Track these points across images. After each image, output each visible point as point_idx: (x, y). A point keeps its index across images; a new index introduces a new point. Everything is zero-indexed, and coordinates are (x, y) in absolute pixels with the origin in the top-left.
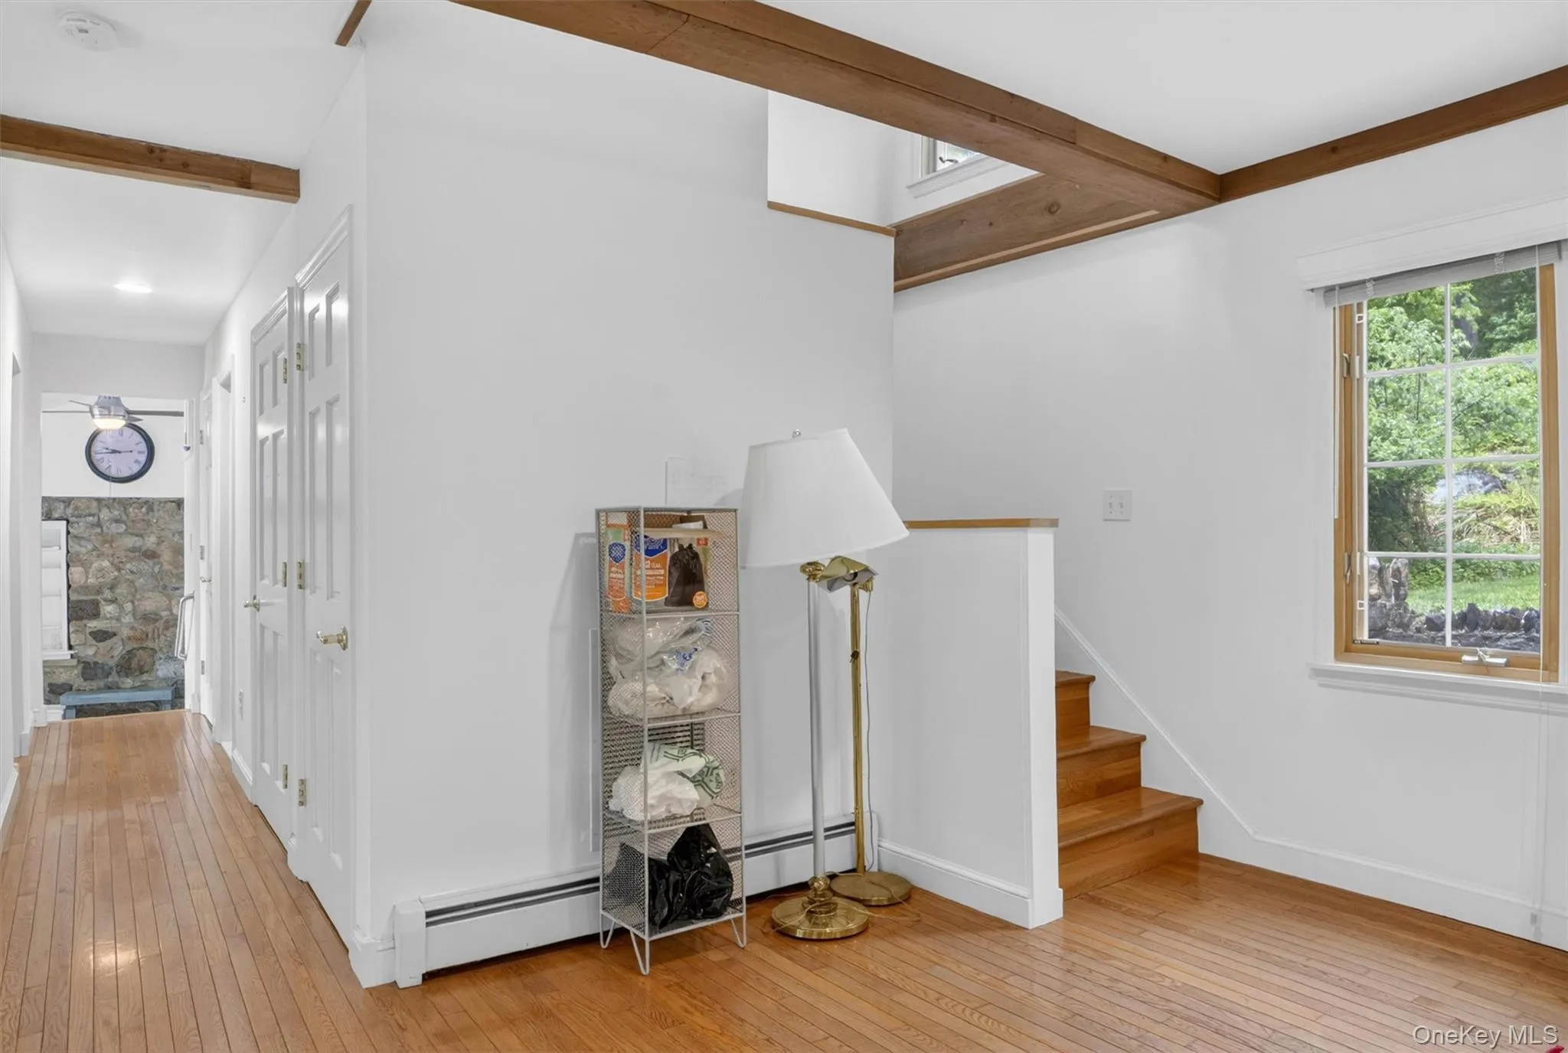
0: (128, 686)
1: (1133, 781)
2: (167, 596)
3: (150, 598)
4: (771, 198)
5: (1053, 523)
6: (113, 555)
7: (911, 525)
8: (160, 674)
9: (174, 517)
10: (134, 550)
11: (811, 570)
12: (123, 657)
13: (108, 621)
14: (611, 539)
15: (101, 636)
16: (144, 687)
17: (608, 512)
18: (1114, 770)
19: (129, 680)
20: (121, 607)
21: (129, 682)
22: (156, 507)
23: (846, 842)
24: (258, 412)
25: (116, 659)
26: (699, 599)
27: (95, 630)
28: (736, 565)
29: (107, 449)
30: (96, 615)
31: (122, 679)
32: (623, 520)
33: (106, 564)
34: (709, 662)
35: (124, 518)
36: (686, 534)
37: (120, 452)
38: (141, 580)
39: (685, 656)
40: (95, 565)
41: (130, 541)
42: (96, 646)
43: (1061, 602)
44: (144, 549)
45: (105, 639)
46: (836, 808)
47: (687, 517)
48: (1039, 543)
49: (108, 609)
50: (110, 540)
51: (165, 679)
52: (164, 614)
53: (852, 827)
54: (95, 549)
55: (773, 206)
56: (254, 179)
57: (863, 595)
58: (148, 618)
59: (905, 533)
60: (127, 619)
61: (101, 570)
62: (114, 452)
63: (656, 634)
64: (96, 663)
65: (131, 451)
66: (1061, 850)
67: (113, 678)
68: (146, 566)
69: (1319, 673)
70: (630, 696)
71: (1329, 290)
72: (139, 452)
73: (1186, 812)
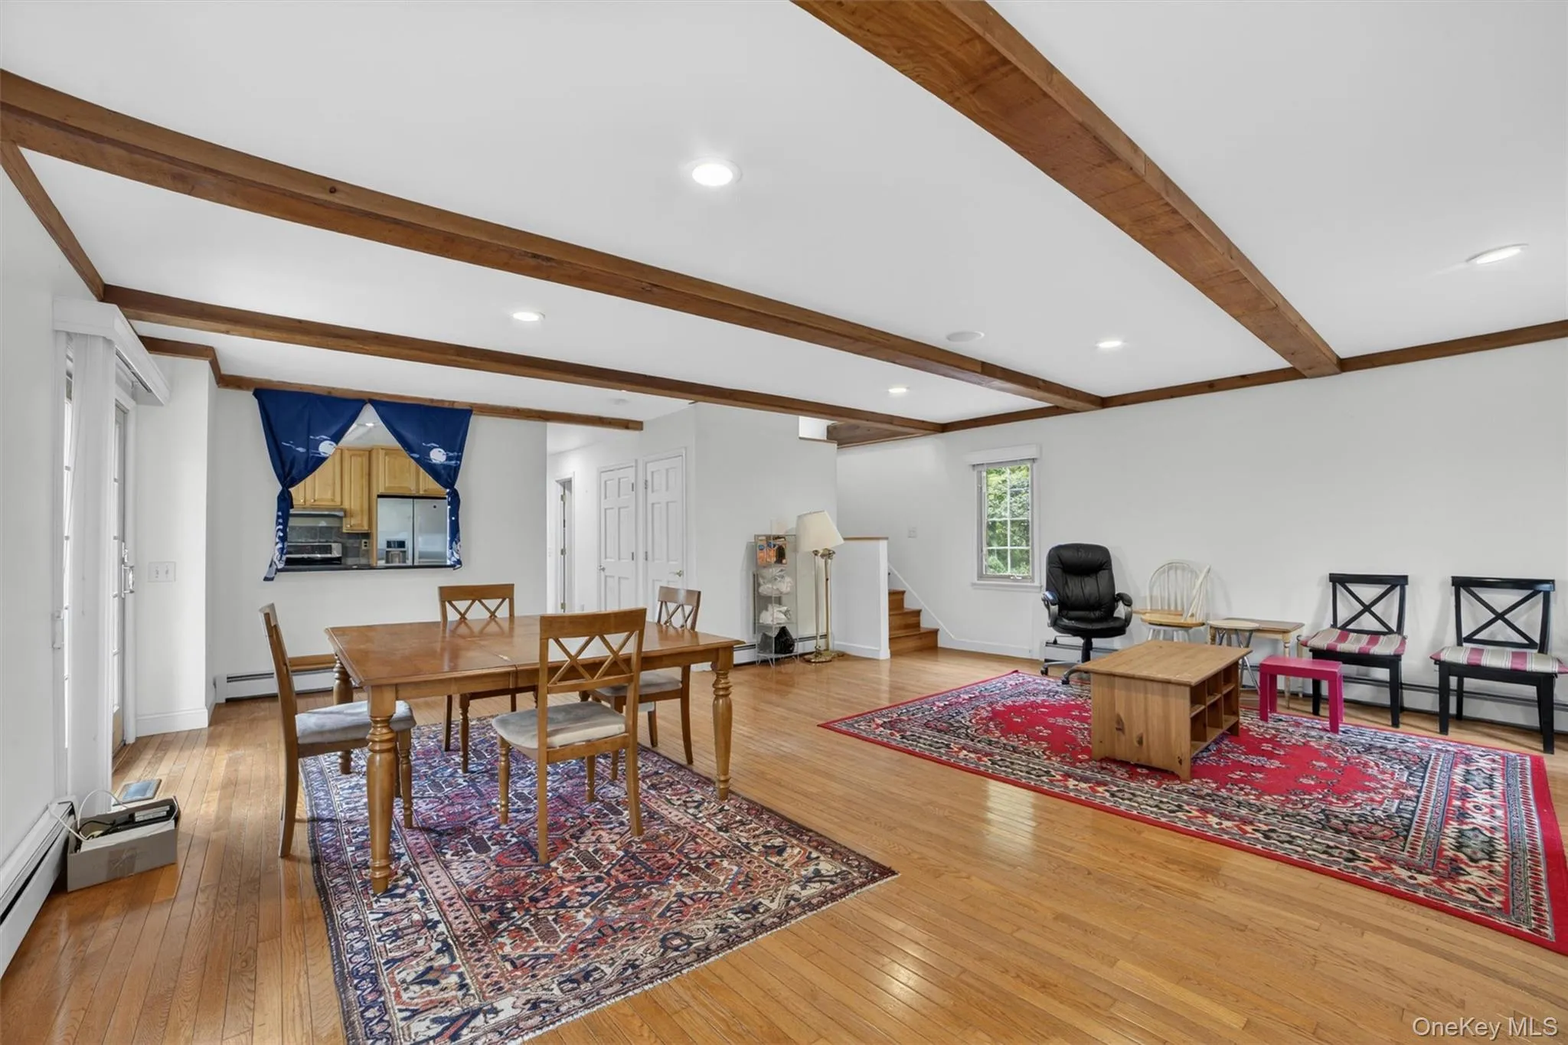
1: (917, 625)
4: (801, 436)
5: (887, 538)
7: (845, 539)
11: (816, 553)
14: (760, 543)
17: (759, 536)
18: (912, 620)
23: (823, 640)
24: (603, 497)
26: (784, 561)
28: (795, 550)
32: (764, 538)
34: (788, 579)
36: (779, 542)
39: (782, 577)
43: (889, 560)
46: (822, 631)
47: (779, 537)
48: (883, 544)
53: (825, 636)
55: (801, 438)
56: (630, 425)
57: (829, 561)
59: (842, 541)
63: (775, 570)
66: (890, 639)
69: (974, 584)
70: (766, 589)
71: (974, 466)
73: (934, 633)
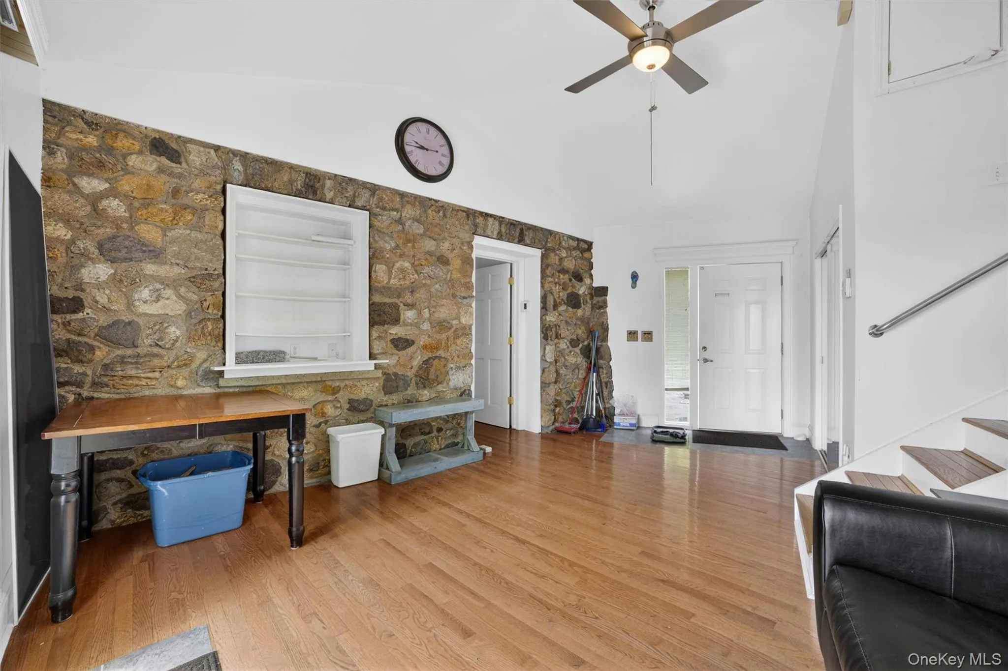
0: (426, 398)
2: (457, 304)
3: (443, 305)
6: (414, 256)
8: (452, 384)
9: (463, 226)
10: (430, 253)
12: (420, 368)
13: (409, 328)
15: (401, 344)
16: (438, 399)
19: (426, 392)
20: (420, 314)
21: (426, 394)
22: (448, 214)
25: (414, 370)
27: (396, 337)
29: (417, 143)
30: (396, 321)
31: (419, 392)
33: (407, 264)
35: (423, 219)
37: (427, 150)
38: (437, 286)
40: (398, 265)
41: (429, 245)
42: (397, 355)
44: (438, 254)
45: (404, 348)
49: (409, 315)
50: (411, 240)
51: (456, 389)
52: (454, 322)
54: (397, 247)
58: (441, 326)
60: (426, 326)
61: (402, 270)
62: (422, 148)
64: (395, 374)
65: (437, 152)
67: (411, 391)
68: (441, 271)
72: (443, 155)
